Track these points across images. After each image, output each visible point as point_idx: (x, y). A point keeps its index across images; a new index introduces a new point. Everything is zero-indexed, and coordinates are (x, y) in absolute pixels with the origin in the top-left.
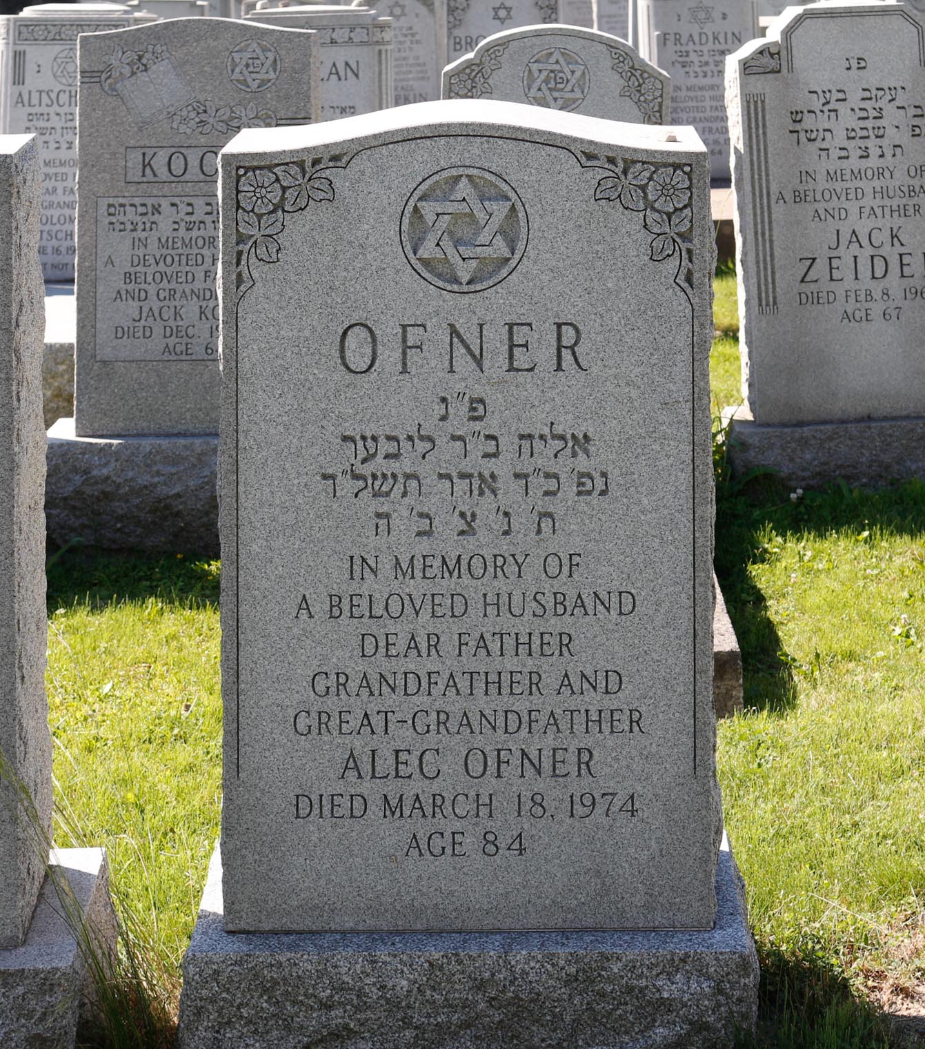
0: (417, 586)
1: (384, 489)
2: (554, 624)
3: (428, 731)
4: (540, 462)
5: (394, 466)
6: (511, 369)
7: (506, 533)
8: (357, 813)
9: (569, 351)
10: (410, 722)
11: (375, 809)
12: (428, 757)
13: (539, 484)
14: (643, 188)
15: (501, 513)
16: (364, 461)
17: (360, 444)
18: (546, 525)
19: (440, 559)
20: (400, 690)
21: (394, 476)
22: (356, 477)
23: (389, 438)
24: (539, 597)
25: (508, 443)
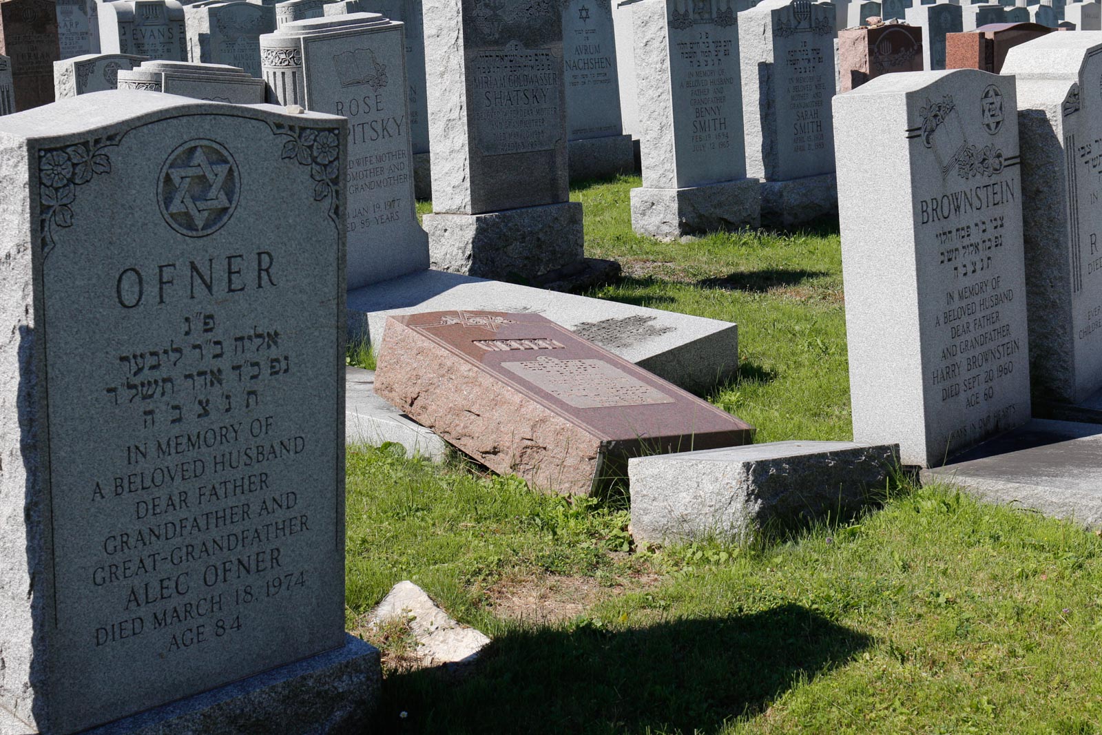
0: (171, 461)
1: (150, 392)
2: (257, 469)
3: (181, 562)
4: (248, 355)
5: (156, 374)
6: (231, 290)
7: (228, 410)
8: (137, 631)
9: (266, 273)
10: (169, 558)
11: (148, 625)
12: (182, 579)
13: (248, 371)
14: (311, 147)
15: (224, 397)
16: (135, 374)
17: (133, 361)
18: (252, 400)
19: (186, 437)
20: (163, 538)
21: (156, 382)
22: (130, 387)
23: (152, 354)
24: (248, 451)
25: (228, 345)
